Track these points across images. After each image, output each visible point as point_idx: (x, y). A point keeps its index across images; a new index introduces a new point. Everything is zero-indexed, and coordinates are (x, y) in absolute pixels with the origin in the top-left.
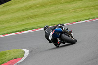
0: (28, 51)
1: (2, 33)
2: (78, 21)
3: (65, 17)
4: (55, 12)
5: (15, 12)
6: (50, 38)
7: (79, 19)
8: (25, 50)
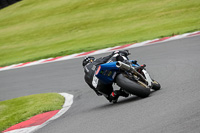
0: (72, 96)
1: (18, 60)
2: (173, 35)
3: (146, 28)
4: (125, 17)
5: (44, 17)
6: (95, 83)
7: (175, 31)
8: (65, 95)
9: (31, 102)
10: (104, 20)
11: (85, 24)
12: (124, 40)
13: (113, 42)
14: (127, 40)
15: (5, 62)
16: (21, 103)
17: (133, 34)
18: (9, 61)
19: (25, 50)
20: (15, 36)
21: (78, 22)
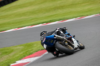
9: (35, 45)
10: (72, 5)
11: (62, 7)
12: (81, 15)
13: (76, 16)
14: (83, 14)
15: (22, 25)
16: (30, 46)
17: (87, 12)
18: (24, 25)
19: (32, 19)
20: (27, 12)
21: (58, 6)
